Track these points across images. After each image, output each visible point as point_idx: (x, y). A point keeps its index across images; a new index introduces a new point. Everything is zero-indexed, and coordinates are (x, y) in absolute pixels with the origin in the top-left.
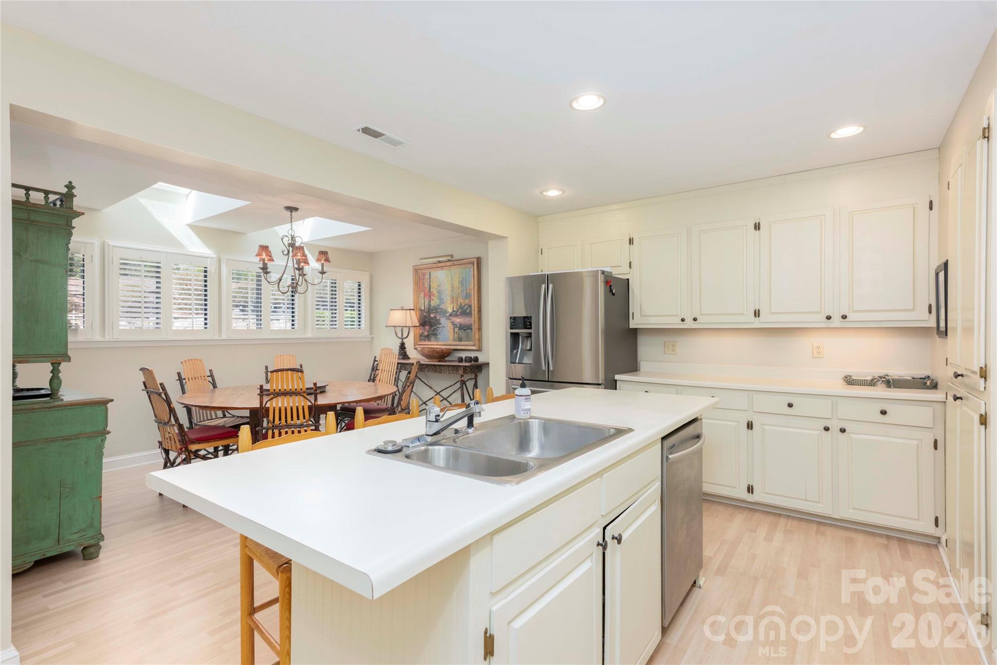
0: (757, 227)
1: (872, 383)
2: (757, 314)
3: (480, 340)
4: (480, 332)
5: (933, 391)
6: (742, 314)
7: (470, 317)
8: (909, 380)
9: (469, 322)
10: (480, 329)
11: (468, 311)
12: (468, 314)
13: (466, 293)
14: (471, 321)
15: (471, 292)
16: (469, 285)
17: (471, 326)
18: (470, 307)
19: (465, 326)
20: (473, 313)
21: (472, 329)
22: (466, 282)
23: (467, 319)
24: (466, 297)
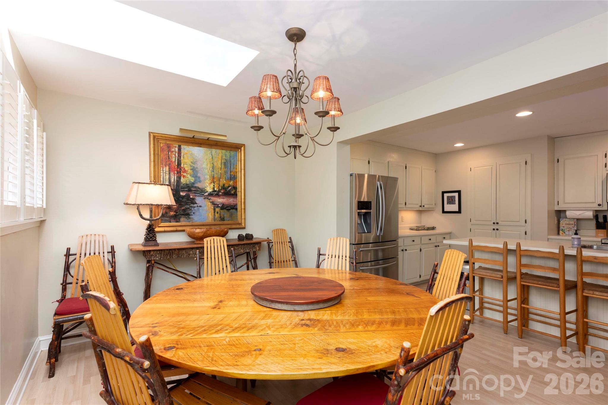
3: (245, 219)
7: (235, 197)
9: (233, 202)
11: (232, 192)
12: (233, 195)
13: (230, 175)
14: (236, 201)
15: (236, 175)
16: (234, 168)
17: (236, 206)
18: (235, 188)
19: (229, 206)
20: (239, 194)
21: (237, 209)
22: (230, 164)
23: (232, 200)
24: (231, 179)
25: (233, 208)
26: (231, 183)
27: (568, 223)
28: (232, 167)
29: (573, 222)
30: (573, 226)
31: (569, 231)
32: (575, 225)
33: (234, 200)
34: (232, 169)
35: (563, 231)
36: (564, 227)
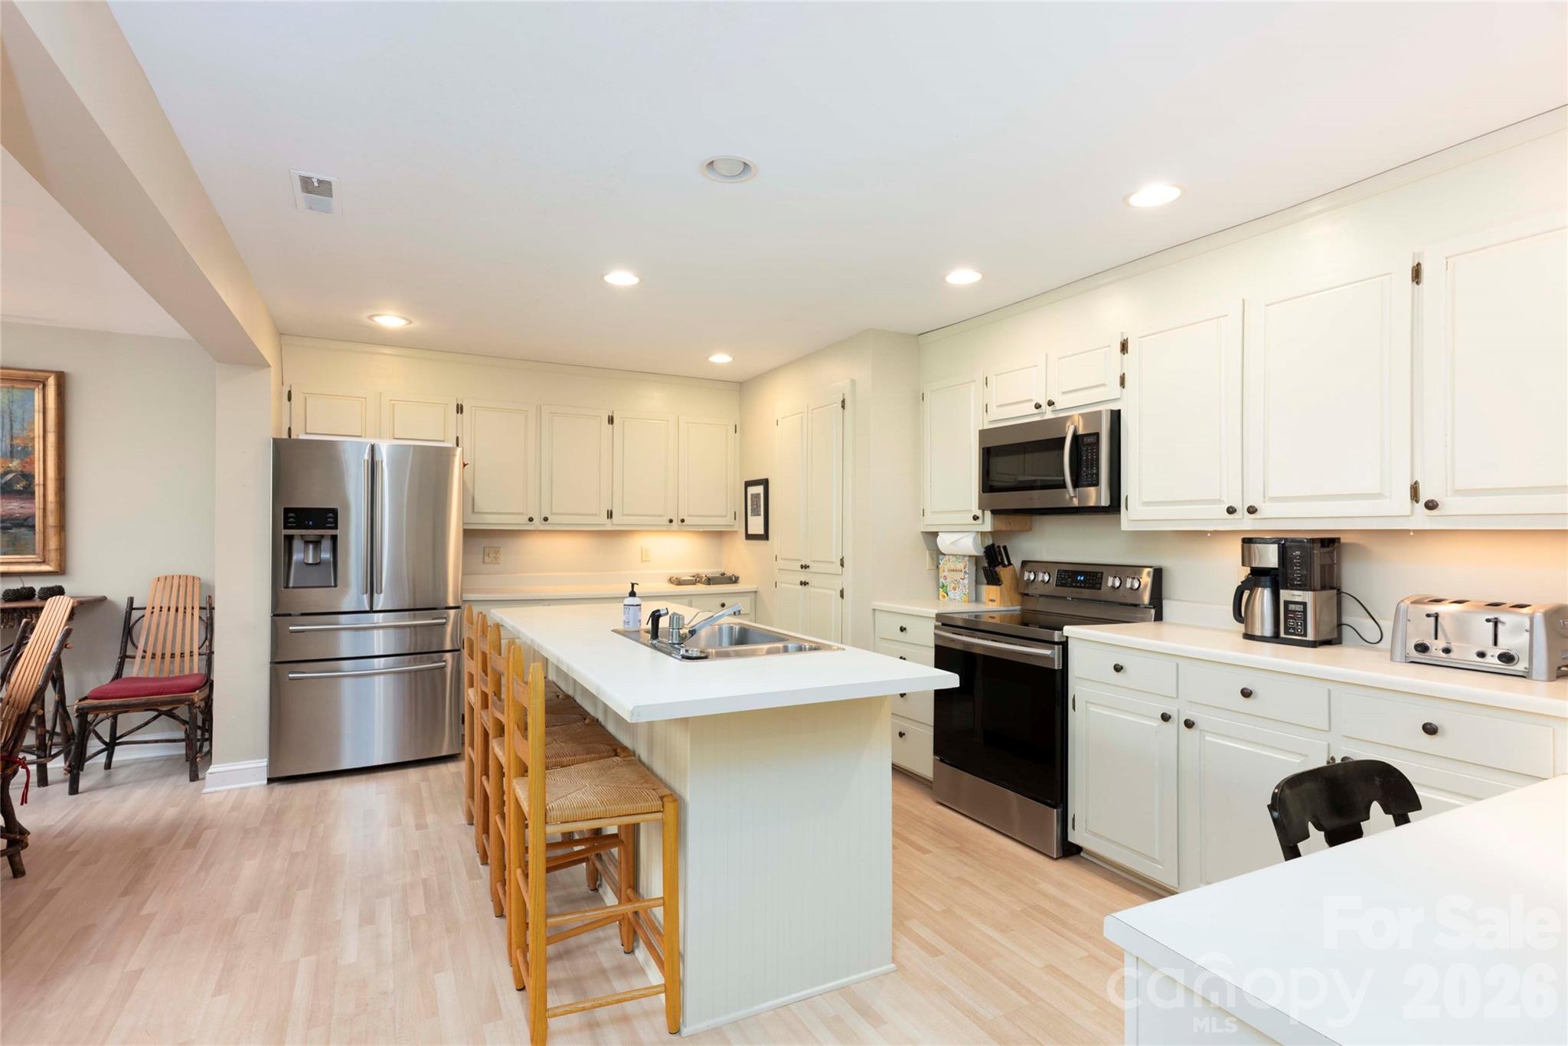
0: (611, 420)
1: (694, 583)
2: (610, 515)
3: (62, 550)
4: (62, 534)
5: (735, 585)
6: (595, 515)
7: (27, 499)
8: (718, 577)
9: (22, 511)
10: (62, 527)
11: (19, 487)
12: (19, 492)
13: (12, 445)
14: (30, 508)
15: (30, 445)
16: (23, 429)
17: (30, 520)
18: (28, 477)
19: (7, 520)
20: (38, 491)
21: (33, 527)
22: (11, 420)
23: (15, 504)
24: (12, 454)
25: (21, 525)
26: (15, 464)
27: (953, 567)
28: (17, 426)
29: (960, 566)
30: (962, 575)
31: (954, 589)
32: (965, 573)
33: (23, 505)
34: (16, 431)
35: (945, 588)
36: (945, 578)
